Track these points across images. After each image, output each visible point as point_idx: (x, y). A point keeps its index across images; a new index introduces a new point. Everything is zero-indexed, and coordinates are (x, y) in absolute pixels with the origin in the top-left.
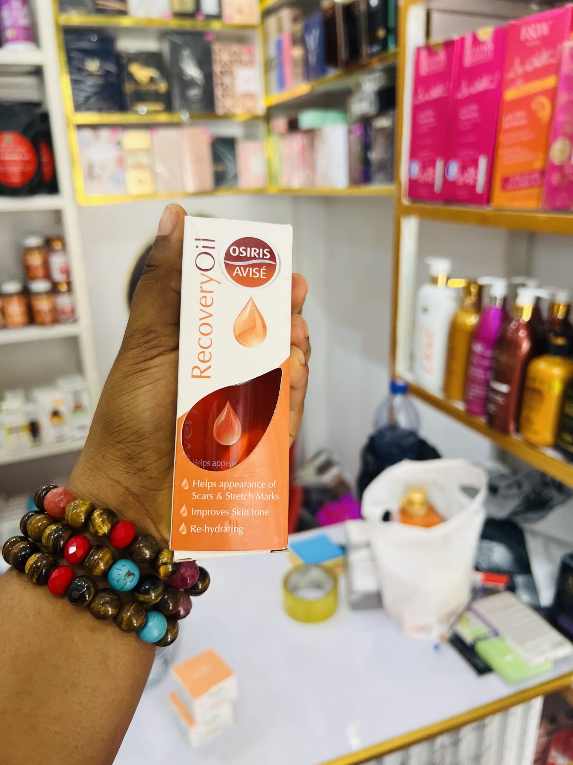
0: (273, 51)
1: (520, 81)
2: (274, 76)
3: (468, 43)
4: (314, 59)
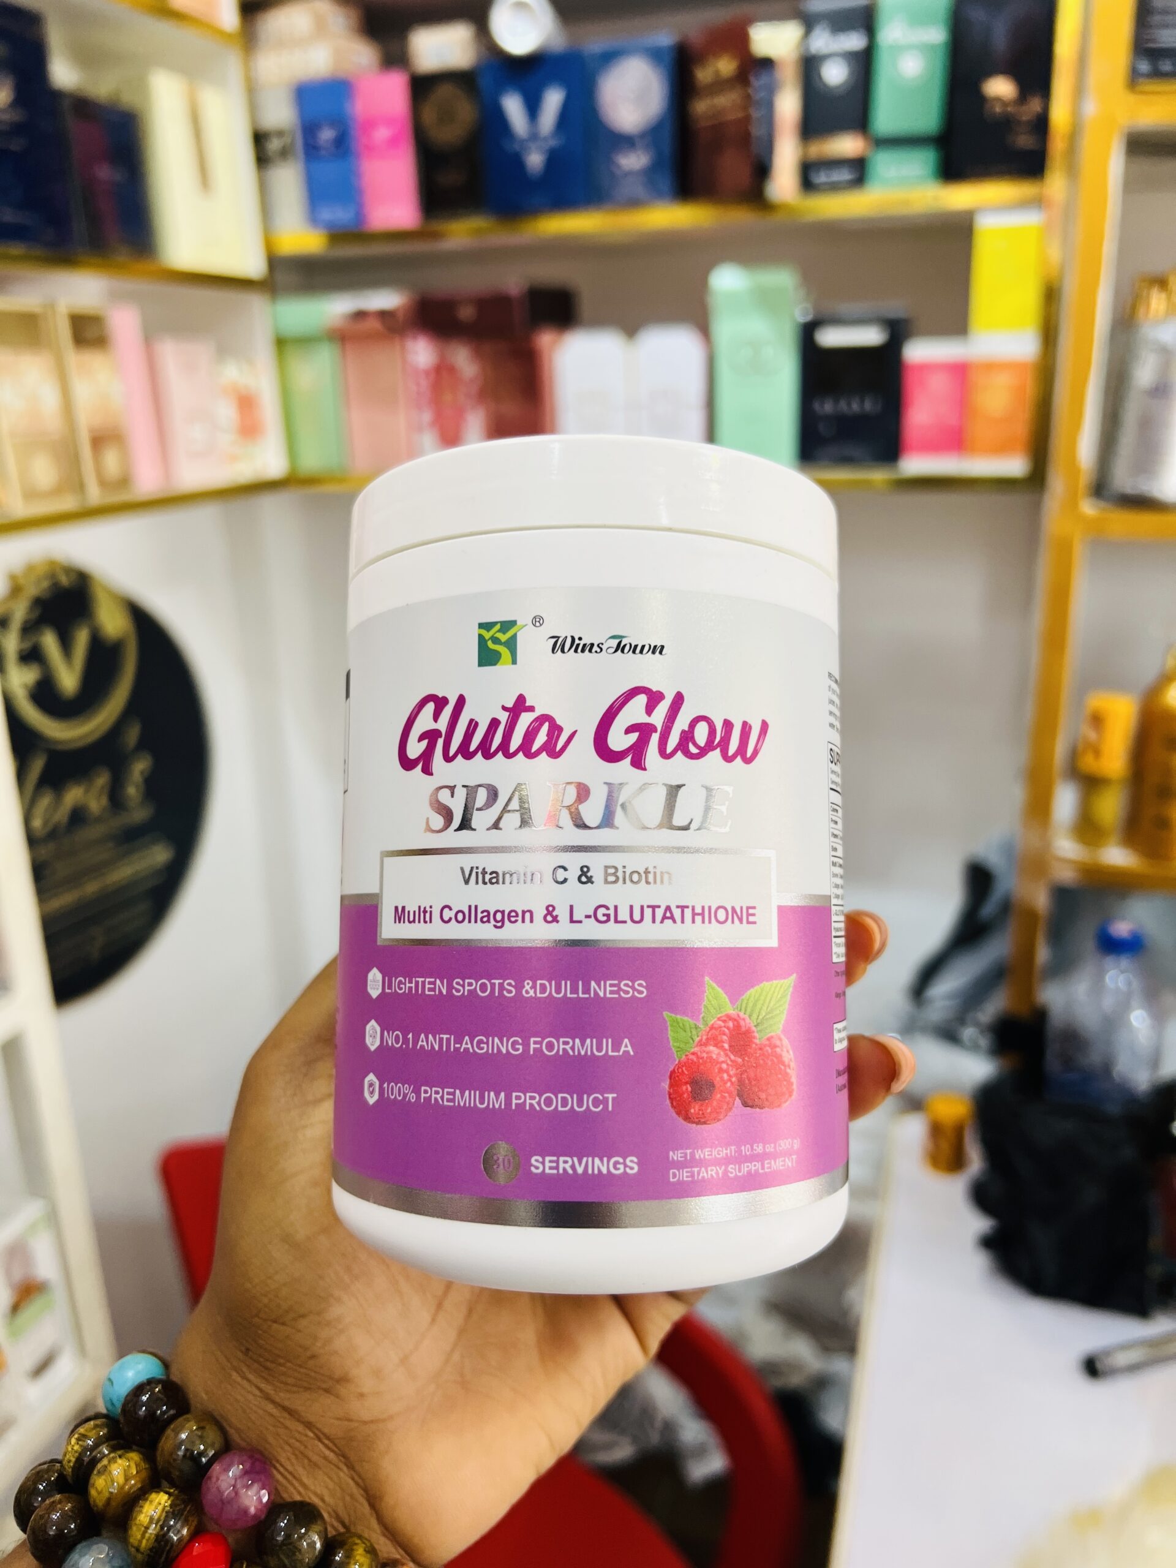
0: (278, 110)
4: (535, 160)
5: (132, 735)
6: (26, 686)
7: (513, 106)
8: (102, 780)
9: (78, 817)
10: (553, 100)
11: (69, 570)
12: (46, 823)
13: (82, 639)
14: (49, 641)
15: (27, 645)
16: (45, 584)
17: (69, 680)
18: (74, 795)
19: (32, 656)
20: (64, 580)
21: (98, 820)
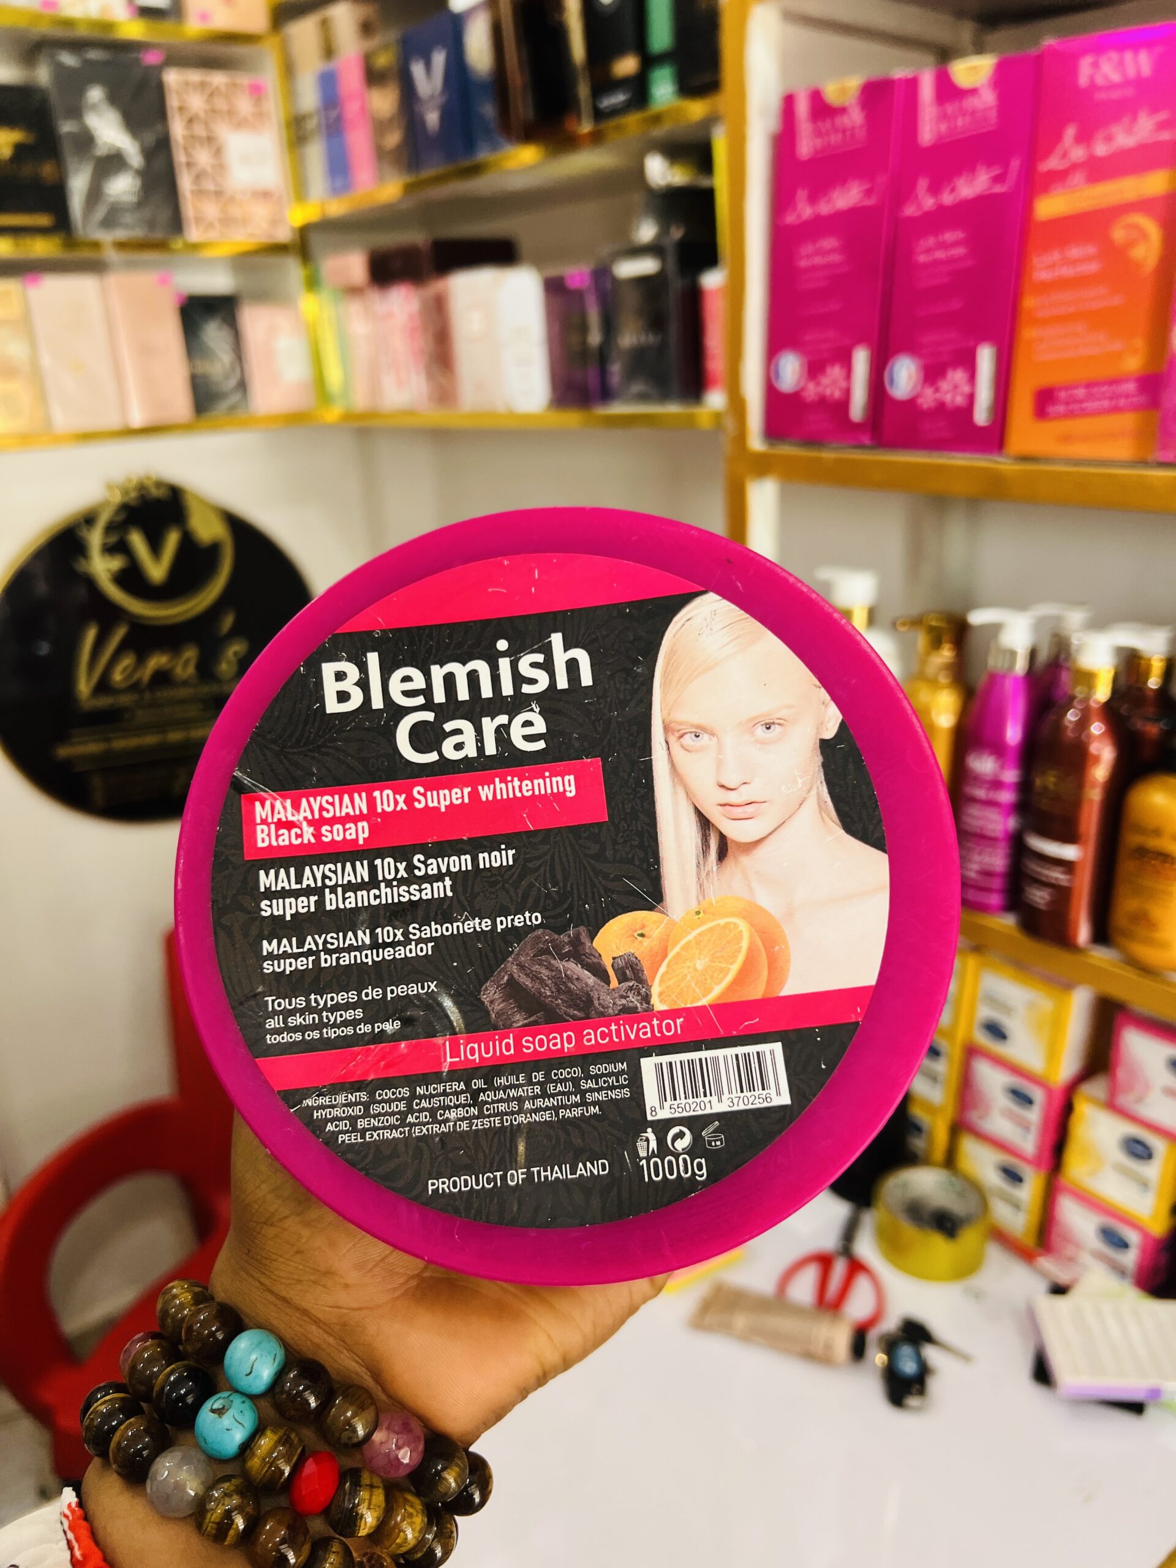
0: (309, 98)
1: (1078, 178)
2: (316, 153)
3: (927, 90)
4: (432, 118)
5: (228, 622)
6: (109, 570)
7: (417, 70)
8: (191, 654)
9: (162, 678)
10: (439, 59)
11: (159, 484)
12: (126, 679)
13: (172, 540)
14: (137, 541)
15: (113, 539)
16: (133, 495)
17: (157, 571)
18: (157, 661)
19: (118, 547)
20: (155, 492)
21: (185, 683)
